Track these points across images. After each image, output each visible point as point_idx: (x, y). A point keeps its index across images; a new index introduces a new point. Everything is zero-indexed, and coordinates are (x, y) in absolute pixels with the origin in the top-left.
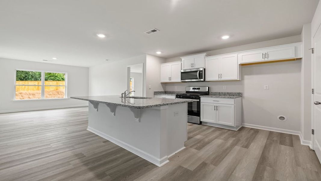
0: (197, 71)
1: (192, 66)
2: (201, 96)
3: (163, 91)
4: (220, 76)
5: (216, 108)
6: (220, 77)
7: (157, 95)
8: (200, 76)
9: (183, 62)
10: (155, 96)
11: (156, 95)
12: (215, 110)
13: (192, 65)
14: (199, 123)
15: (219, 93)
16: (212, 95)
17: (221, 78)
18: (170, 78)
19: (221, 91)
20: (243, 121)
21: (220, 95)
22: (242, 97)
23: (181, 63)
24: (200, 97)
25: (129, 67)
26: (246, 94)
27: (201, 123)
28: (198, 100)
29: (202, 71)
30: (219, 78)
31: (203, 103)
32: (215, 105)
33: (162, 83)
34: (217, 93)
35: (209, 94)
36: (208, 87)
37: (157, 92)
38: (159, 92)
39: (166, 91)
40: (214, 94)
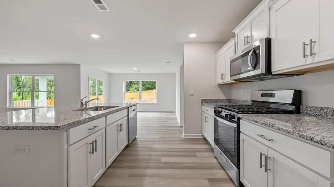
1: (246, 42)
9: (236, 40)
12: (261, 166)
16: (308, 115)
23: (235, 42)
29: (259, 47)
33: (221, 86)
34: (325, 111)
35: (301, 112)
36: (293, 91)
37: (207, 99)
38: (213, 99)
39: (230, 99)
40: (315, 114)
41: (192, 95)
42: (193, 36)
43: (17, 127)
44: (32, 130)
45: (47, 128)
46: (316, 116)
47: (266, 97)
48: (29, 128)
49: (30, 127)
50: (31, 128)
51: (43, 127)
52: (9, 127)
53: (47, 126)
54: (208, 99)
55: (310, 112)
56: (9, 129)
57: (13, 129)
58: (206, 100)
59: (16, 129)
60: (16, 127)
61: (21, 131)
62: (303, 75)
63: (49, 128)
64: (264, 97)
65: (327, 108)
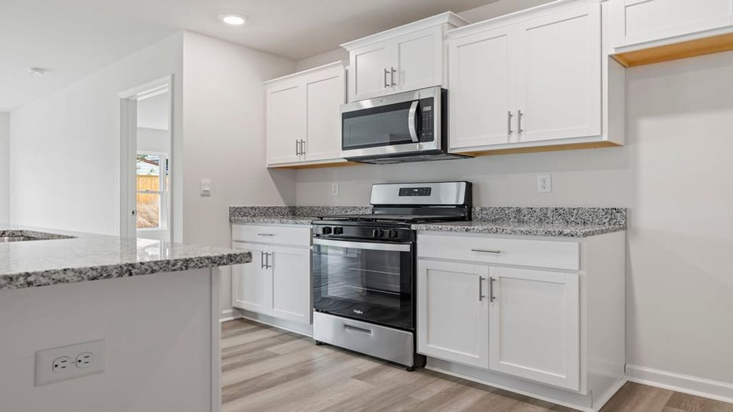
0: (407, 105)
1: (389, 82)
2: (423, 226)
3: (283, 205)
4: (514, 120)
5: (488, 289)
6: (514, 127)
7: (243, 222)
8: (423, 131)
9: (351, 68)
10: (234, 226)
11: (236, 221)
12: (481, 297)
13: (391, 75)
14: (410, 363)
15: (519, 211)
16: (484, 220)
17: (520, 131)
18: (300, 147)
19: (523, 203)
20: (630, 351)
21: (521, 222)
22: (625, 228)
23: (347, 72)
24: (415, 232)
25: (127, 100)
26: (646, 217)
27: (420, 362)
28: (406, 248)
29: (430, 101)
30: (510, 132)
31: (430, 265)
32: (485, 272)
33: (276, 171)
34: (507, 212)
35: (473, 217)
36: (465, 183)
37: (245, 207)
38: (258, 208)
39: (295, 207)
40: (493, 218)
41: (206, 194)
42: (234, 21)
43: (133, 266)
44: (181, 269)
45: (225, 261)
46: (494, 221)
47: (411, 195)
48: (174, 265)
49: (176, 261)
50: (180, 264)
51: (215, 257)
52: (104, 268)
53: (224, 255)
54: (247, 206)
55: (487, 216)
56: (105, 278)
57: (120, 275)
58: (242, 208)
59: (131, 274)
60: (131, 265)
61: (148, 277)
62: (473, 157)
63: (231, 261)
64: (405, 195)
65: (509, 208)
